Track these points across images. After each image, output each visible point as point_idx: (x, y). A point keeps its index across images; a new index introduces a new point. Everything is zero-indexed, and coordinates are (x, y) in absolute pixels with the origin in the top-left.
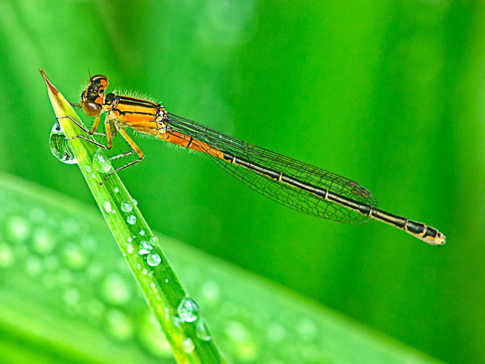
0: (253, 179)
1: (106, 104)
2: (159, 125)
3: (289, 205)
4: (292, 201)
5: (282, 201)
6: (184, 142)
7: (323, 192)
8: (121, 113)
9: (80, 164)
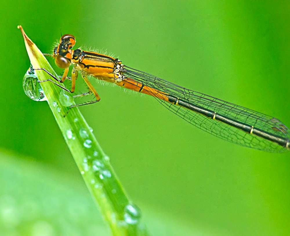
0: (192, 117)
1: (73, 58)
2: (116, 75)
3: (221, 137)
4: (224, 134)
5: (216, 134)
6: (137, 88)
7: (249, 128)
8: (85, 66)
9: (49, 101)
